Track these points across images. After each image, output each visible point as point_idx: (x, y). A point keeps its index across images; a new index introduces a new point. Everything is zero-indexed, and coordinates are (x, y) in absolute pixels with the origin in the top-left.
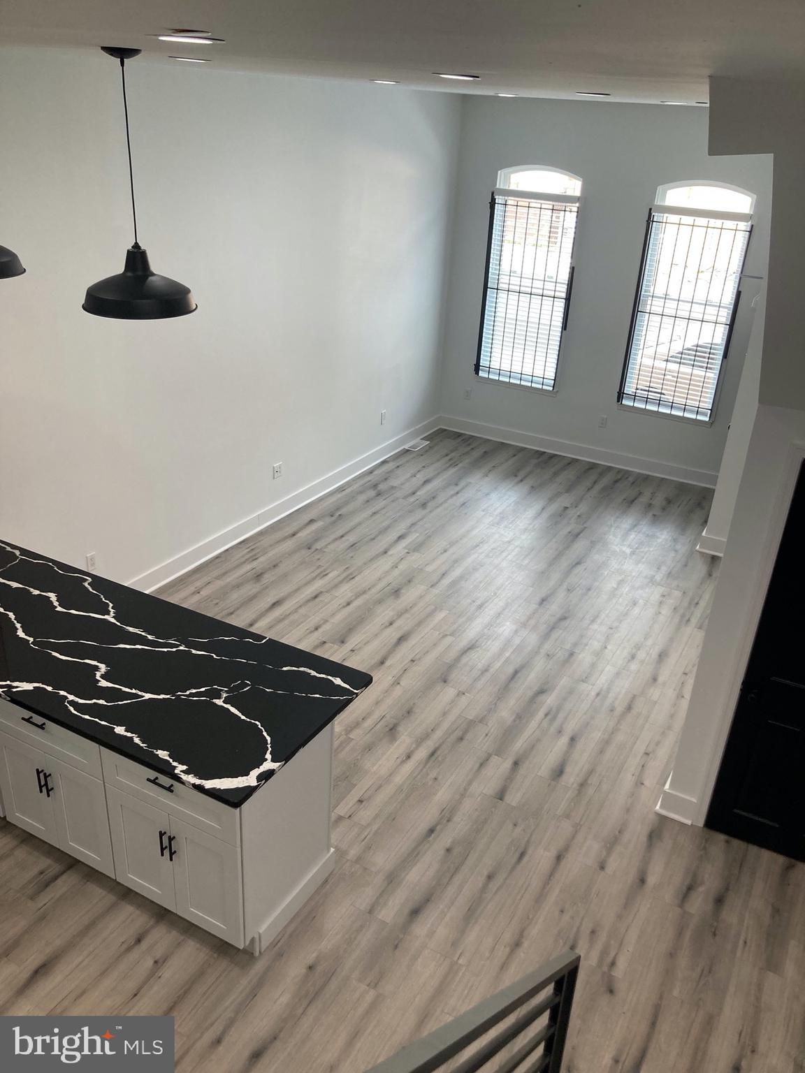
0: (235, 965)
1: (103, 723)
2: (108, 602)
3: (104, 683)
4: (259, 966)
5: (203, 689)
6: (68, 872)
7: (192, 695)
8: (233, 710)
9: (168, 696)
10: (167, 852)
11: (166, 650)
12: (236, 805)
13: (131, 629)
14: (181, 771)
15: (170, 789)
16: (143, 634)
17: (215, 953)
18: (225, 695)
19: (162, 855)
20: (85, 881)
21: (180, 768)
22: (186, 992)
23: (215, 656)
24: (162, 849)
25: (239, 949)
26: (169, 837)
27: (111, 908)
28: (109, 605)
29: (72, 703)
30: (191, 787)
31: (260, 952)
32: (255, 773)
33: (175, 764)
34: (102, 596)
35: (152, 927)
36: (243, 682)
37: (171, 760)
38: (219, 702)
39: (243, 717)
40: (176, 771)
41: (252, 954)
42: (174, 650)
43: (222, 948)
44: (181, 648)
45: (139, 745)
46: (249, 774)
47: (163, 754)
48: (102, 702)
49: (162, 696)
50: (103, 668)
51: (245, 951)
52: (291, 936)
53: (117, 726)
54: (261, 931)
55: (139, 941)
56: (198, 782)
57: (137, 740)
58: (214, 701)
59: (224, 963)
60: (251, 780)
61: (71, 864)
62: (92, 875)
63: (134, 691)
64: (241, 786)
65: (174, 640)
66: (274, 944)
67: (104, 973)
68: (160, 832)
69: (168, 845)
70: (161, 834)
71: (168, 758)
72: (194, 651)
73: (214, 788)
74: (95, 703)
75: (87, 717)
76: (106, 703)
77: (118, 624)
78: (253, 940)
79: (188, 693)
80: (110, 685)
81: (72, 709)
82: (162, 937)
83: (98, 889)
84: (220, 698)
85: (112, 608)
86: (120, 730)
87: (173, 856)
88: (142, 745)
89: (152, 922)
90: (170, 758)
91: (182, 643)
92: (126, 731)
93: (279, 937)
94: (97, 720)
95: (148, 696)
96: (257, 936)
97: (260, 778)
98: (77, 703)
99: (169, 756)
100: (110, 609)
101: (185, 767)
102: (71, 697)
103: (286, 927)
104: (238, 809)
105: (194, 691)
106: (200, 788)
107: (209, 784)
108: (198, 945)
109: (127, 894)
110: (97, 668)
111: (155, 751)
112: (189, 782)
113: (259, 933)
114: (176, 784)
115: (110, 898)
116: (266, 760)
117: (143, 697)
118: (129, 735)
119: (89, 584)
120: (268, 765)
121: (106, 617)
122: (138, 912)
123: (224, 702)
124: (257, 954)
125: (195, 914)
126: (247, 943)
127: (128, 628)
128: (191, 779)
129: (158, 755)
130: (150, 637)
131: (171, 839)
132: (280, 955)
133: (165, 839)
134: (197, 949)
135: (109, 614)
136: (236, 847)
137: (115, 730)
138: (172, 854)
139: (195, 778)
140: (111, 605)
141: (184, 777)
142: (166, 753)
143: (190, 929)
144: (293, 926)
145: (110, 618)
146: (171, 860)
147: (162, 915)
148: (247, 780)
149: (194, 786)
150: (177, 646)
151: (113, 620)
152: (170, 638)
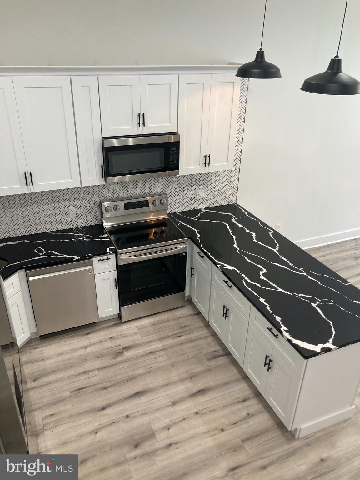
0: (284, 437)
1: (256, 294)
2: (277, 243)
3: (262, 277)
4: (296, 444)
5: (308, 296)
6: (226, 357)
7: (301, 297)
8: (320, 311)
9: (290, 293)
10: (267, 366)
11: (296, 272)
12: (306, 357)
13: (283, 258)
14: (284, 330)
15: (276, 336)
16: (288, 262)
17: (276, 425)
18: (318, 303)
19: (265, 367)
20: (231, 363)
21: (284, 328)
22: (257, 436)
23: (319, 283)
24: (265, 364)
25: (288, 431)
26: (270, 360)
27: (238, 380)
28: (277, 245)
29: (246, 281)
30: (286, 339)
31: (298, 437)
32: (321, 346)
33: (282, 325)
34: (275, 240)
35: (252, 398)
36: (329, 300)
37: (281, 323)
38: (314, 305)
39: (324, 317)
40: (281, 329)
41: (294, 436)
42: (300, 273)
43: (280, 425)
44: (304, 274)
45: (268, 310)
46: (317, 345)
47: (278, 319)
48: (259, 285)
49: (287, 292)
50: (264, 271)
51: (290, 432)
52: (317, 438)
53: (262, 298)
54: (302, 427)
55: (244, 401)
56: (290, 338)
57: (268, 308)
58: (312, 303)
59: (279, 433)
60: (318, 348)
61: (228, 354)
62: (234, 362)
63: (275, 285)
64: (311, 349)
65: (302, 269)
66: (306, 438)
67: (225, 406)
68: (267, 355)
69: (268, 363)
70: (267, 357)
71: (280, 321)
72: (309, 277)
73: (297, 345)
74: (255, 284)
75: (250, 289)
76: (260, 286)
77: (278, 254)
78: (296, 429)
79: (300, 295)
80: (265, 279)
81: (244, 283)
82: (254, 405)
83: (235, 369)
84: (315, 303)
85: (278, 247)
86: (262, 300)
87: (269, 369)
88: (270, 310)
89: (253, 396)
90: (281, 322)
91: (305, 271)
92: (265, 301)
93: (311, 436)
94: (254, 292)
95: (280, 290)
96: (299, 429)
97: (322, 349)
98: (248, 281)
99: (281, 320)
100: (277, 246)
101: (286, 329)
102: (246, 278)
103: (316, 432)
104: (306, 360)
105: (303, 295)
106: (290, 342)
107: (295, 341)
108: (269, 417)
109: (245, 378)
110: (262, 270)
111: (275, 316)
112: (286, 337)
113: (300, 428)
114: (280, 335)
115: (239, 376)
116: (329, 342)
117: (278, 289)
118: (265, 304)
119: (271, 234)
120: (329, 345)
121: (274, 250)
122: (248, 388)
123: (317, 306)
124: (296, 437)
125: (272, 401)
126: (293, 429)
127: (282, 257)
128: (287, 335)
129: (275, 318)
130: (291, 264)
131: (270, 361)
132: (308, 445)
133: (268, 359)
134: (269, 419)
135: (275, 249)
136: (300, 378)
137: (260, 299)
138: (269, 368)
139: (289, 336)
140: (278, 245)
141: (284, 333)
142: (280, 319)
143: (268, 408)
144: (319, 434)
145: (276, 251)
146: (268, 371)
147: (258, 395)
148: (315, 347)
149: (288, 339)
150: (302, 272)
151: (276, 252)
152: (300, 268)
